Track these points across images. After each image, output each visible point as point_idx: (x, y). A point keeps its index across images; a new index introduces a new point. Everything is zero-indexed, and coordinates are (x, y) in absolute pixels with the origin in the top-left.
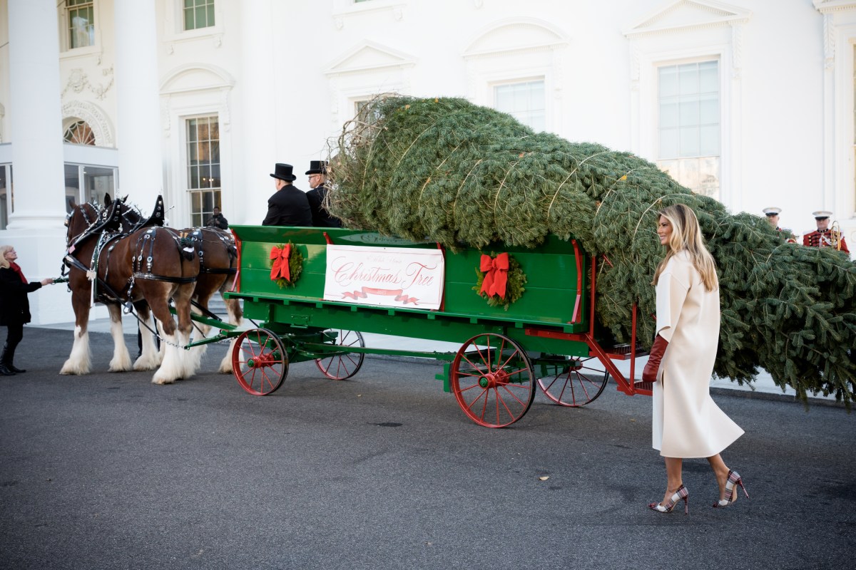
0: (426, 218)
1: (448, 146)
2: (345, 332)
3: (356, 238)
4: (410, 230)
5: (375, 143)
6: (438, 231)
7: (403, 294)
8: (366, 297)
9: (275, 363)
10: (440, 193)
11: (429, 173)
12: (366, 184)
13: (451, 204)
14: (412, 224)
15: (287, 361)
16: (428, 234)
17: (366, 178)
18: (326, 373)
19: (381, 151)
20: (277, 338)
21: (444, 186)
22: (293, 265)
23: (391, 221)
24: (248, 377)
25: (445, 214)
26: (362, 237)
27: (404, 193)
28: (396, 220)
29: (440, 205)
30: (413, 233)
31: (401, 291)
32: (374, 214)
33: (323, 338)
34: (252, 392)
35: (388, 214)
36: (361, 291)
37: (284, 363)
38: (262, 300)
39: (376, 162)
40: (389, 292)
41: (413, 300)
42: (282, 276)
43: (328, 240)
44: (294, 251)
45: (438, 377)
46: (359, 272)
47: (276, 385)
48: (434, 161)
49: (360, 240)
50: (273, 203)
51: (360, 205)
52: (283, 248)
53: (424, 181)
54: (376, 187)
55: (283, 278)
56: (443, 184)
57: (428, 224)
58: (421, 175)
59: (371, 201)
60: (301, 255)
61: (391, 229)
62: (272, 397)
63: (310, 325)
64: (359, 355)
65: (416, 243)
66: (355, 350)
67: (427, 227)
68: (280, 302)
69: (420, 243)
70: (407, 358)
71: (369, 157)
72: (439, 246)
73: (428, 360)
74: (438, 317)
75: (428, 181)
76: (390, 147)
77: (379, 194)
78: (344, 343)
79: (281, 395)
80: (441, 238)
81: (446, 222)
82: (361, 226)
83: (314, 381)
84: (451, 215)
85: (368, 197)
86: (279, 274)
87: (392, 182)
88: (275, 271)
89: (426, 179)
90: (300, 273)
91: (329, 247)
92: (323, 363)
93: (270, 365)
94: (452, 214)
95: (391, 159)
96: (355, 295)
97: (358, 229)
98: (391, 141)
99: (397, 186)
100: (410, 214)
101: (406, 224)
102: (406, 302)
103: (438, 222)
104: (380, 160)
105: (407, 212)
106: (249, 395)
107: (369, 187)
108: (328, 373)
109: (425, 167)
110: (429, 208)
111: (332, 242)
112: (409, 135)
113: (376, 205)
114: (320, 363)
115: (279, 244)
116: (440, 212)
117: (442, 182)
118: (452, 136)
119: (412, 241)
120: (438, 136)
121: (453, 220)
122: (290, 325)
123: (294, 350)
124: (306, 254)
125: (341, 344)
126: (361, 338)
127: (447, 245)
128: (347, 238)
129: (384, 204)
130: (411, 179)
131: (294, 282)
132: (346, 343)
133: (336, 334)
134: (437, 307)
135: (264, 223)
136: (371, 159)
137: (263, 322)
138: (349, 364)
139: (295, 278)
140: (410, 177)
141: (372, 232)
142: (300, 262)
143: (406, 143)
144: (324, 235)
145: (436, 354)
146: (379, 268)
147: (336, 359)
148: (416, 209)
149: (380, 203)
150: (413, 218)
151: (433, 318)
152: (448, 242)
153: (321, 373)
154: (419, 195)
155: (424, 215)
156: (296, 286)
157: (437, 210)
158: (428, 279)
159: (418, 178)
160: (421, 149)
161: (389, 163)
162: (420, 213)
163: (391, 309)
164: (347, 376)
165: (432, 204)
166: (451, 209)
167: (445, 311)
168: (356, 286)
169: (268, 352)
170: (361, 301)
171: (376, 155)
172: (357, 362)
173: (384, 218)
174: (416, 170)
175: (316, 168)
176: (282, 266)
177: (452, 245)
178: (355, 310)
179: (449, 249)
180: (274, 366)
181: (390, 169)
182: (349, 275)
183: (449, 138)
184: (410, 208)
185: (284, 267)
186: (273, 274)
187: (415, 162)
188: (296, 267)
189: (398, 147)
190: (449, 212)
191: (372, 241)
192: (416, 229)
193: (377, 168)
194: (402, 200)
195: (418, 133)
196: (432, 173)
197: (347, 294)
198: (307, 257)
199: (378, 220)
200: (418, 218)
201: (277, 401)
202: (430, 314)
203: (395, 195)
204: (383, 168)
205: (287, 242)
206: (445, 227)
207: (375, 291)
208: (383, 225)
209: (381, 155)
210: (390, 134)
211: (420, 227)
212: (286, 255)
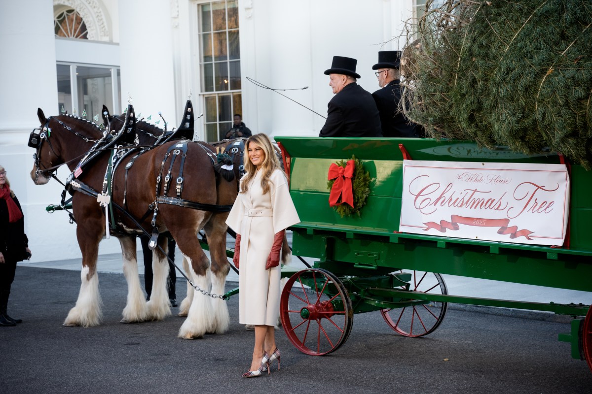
0: (546, 122)
1: (577, 24)
2: (420, 274)
3: (442, 150)
4: (523, 138)
5: (473, 23)
6: (563, 140)
7: (510, 225)
8: (457, 228)
9: (334, 314)
10: (567, 87)
11: (551, 60)
12: (459, 78)
13: (582, 102)
14: (525, 130)
15: (352, 311)
16: (549, 143)
17: (461, 70)
18: (395, 328)
19: (482, 33)
20: (338, 282)
21: (573, 78)
22: (358, 186)
23: (496, 127)
24: (299, 332)
25: (574, 116)
26: (449, 150)
27: (515, 88)
28: (504, 126)
29: (567, 104)
30: (526, 142)
31: (507, 221)
32: (471, 119)
33: (392, 281)
34: (305, 351)
35: (493, 119)
36: (450, 221)
37: (347, 314)
38: (318, 232)
39: (475, 48)
40: (489, 222)
41: (525, 233)
42: (343, 201)
43: (404, 155)
44: (359, 169)
45: (563, 338)
46: (447, 196)
47: (338, 343)
48: (557, 44)
49: (447, 153)
50: (334, 107)
51: (450, 107)
52: (345, 164)
53: (544, 71)
54: (474, 82)
55: (345, 204)
56: (571, 75)
57: (550, 129)
58: (540, 64)
59: (468, 100)
60: (368, 173)
61: (496, 137)
62: (332, 358)
63: (380, 265)
64: (441, 304)
65: (530, 156)
66: (434, 298)
67: (547, 134)
68: (342, 235)
69: (536, 155)
70: (500, 310)
71: (465, 43)
72: (562, 159)
73: (530, 313)
74: (561, 257)
75: (549, 72)
76: (494, 28)
77: (479, 91)
78: (418, 289)
79: (342, 356)
80: (568, 149)
81: (576, 127)
82: (451, 135)
83: (380, 338)
84: (582, 117)
85: (464, 95)
86: (340, 198)
87: (497, 75)
88: (334, 195)
89: (547, 69)
90: (366, 198)
91: (406, 163)
92: (392, 315)
93: (329, 316)
94: (584, 116)
95: (497, 43)
96: (443, 226)
97: (448, 140)
98: (495, 20)
99: (505, 80)
100: (523, 117)
101: (517, 132)
102: (514, 236)
103: (565, 127)
104: (481, 46)
105: (519, 115)
106: (302, 355)
107: (465, 83)
108: (398, 328)
109: (544, 54)
110: (551, 109)
111: (410, 158)
112: (521, 10)
113: (474, 107)
114: (387, 314)
115: (339, 161)
116: (567, 114)
117: (570, 72)
118: (583, 9)
119: (526, 153)
120: (563, 9)
121: (585, 124)
122: (354, 264)
123: (357, 297)
124: (373, 173)
125: (415, 290)
126: (442, 282)
127: (575, 158)
128: (429, 151)
129: (486, 104)
130: (525, 70)
131: (359, 210)
132: (422, 289)
133: (409, 277)
134: (560, 243)
135: (323, 133)
136: (469, 45)
137: (318, 260)
138: (426, 316)
139: (360, 204)
140: (524, 67)
141: (468, 142)
142: (368, 184)
143: (516, 21)
144: (400, 147)
145: (552, 306)
146: (476, 190)
147: (409, 310)
148: (532, 110)
149: (480, 103)
150: (527, 122)
151: (555, 257)
152: (577, 154)
153: (388, 327)
154: (536, 91)
155: (543, 119)
156: (361, 214)
157: (563, 111)
158: (547, 205)
159: (536, 69)
160: (538, 29)
161: (493, 50)
162: (538, 116)
163: (494, 245)
164: (423, 332)
165: (555, 103)
166: (582, 108)
167: (570, 248)
168: (444, 213)
169: (325, 299)
170: (450, 234)
171: (474, 40)
172: (438, 314)
173: (484, 123)
174: (531, 57)
175: (388, 60)
176: (344, 189)
177: (583, 158)
178: (444, 246)
179: (579, 163)
180: (332, 318)
181: (495, 57)
182: (433, 199)
183: (578, 12)
184: (524, 109)
185: (346, 190)
186: (333, 198)
187: (530, 47)
188: (362, 189)
189: (506, 28)
190: (580, 113)
191: (464, 154)
192: (531, 136)
193: (476, 57)
194: (512, 98)
195: (534, 8)
196: (555, 60)
197: (431, 225)
198: (375, 176)
199: (477, 126)
200: (535, 121)
201: (338, 364)
202: (552, 252)
203: (503, 91)
204: (485, 57)
205: (350, 157)
206: (574, 134)
207: (470, 221)
208: (484, 133)
209: (483, 40)
210: (494, 11)
211: (536, 134)
212: (349, 173)
